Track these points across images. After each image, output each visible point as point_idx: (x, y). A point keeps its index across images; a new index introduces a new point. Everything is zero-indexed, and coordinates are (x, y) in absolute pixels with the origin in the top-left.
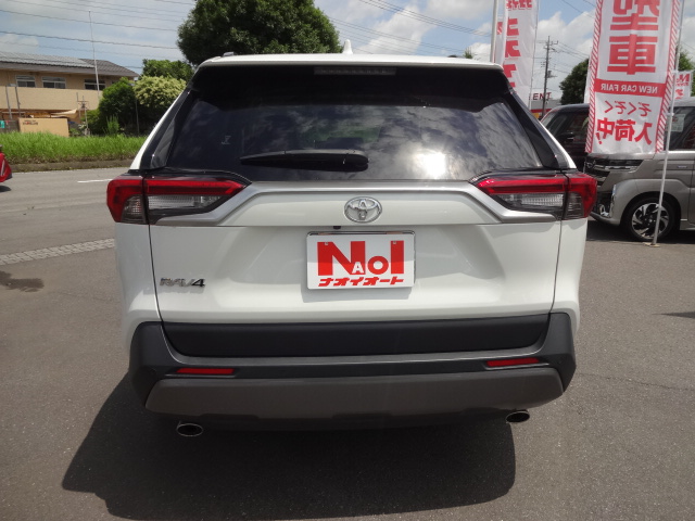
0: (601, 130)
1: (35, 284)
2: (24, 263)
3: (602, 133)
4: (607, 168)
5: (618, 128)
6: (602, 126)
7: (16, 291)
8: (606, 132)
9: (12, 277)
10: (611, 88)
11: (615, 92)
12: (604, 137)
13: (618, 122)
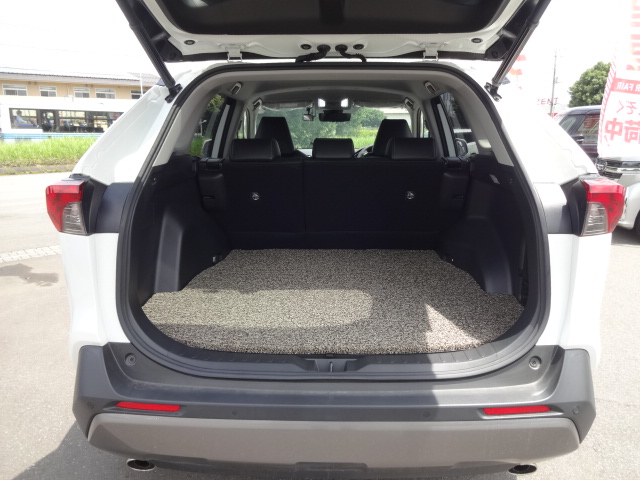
0: (608, 131)
1: (51, 278)
2: (47, 257)
3: (609, 135)
4: (619, 170)
5: (627, 129)
6: (610, 127)
7: (33, 285)
8: (613, 133)
9: (33, 271)
10: (626, 87)
11: (628, 91)
12: (612, 138)
13: (627, 122)
